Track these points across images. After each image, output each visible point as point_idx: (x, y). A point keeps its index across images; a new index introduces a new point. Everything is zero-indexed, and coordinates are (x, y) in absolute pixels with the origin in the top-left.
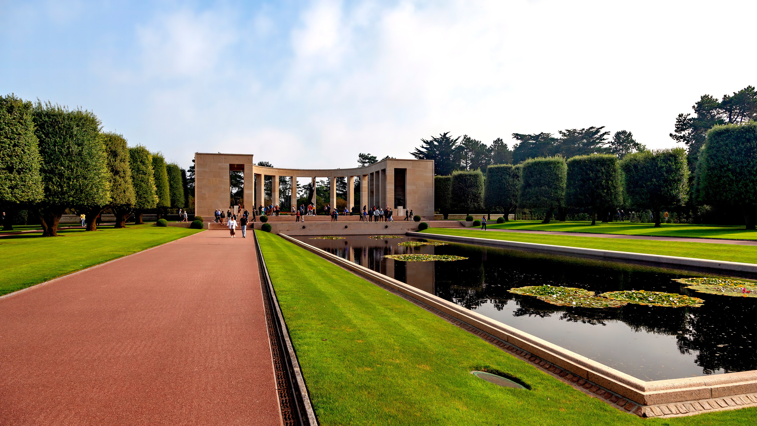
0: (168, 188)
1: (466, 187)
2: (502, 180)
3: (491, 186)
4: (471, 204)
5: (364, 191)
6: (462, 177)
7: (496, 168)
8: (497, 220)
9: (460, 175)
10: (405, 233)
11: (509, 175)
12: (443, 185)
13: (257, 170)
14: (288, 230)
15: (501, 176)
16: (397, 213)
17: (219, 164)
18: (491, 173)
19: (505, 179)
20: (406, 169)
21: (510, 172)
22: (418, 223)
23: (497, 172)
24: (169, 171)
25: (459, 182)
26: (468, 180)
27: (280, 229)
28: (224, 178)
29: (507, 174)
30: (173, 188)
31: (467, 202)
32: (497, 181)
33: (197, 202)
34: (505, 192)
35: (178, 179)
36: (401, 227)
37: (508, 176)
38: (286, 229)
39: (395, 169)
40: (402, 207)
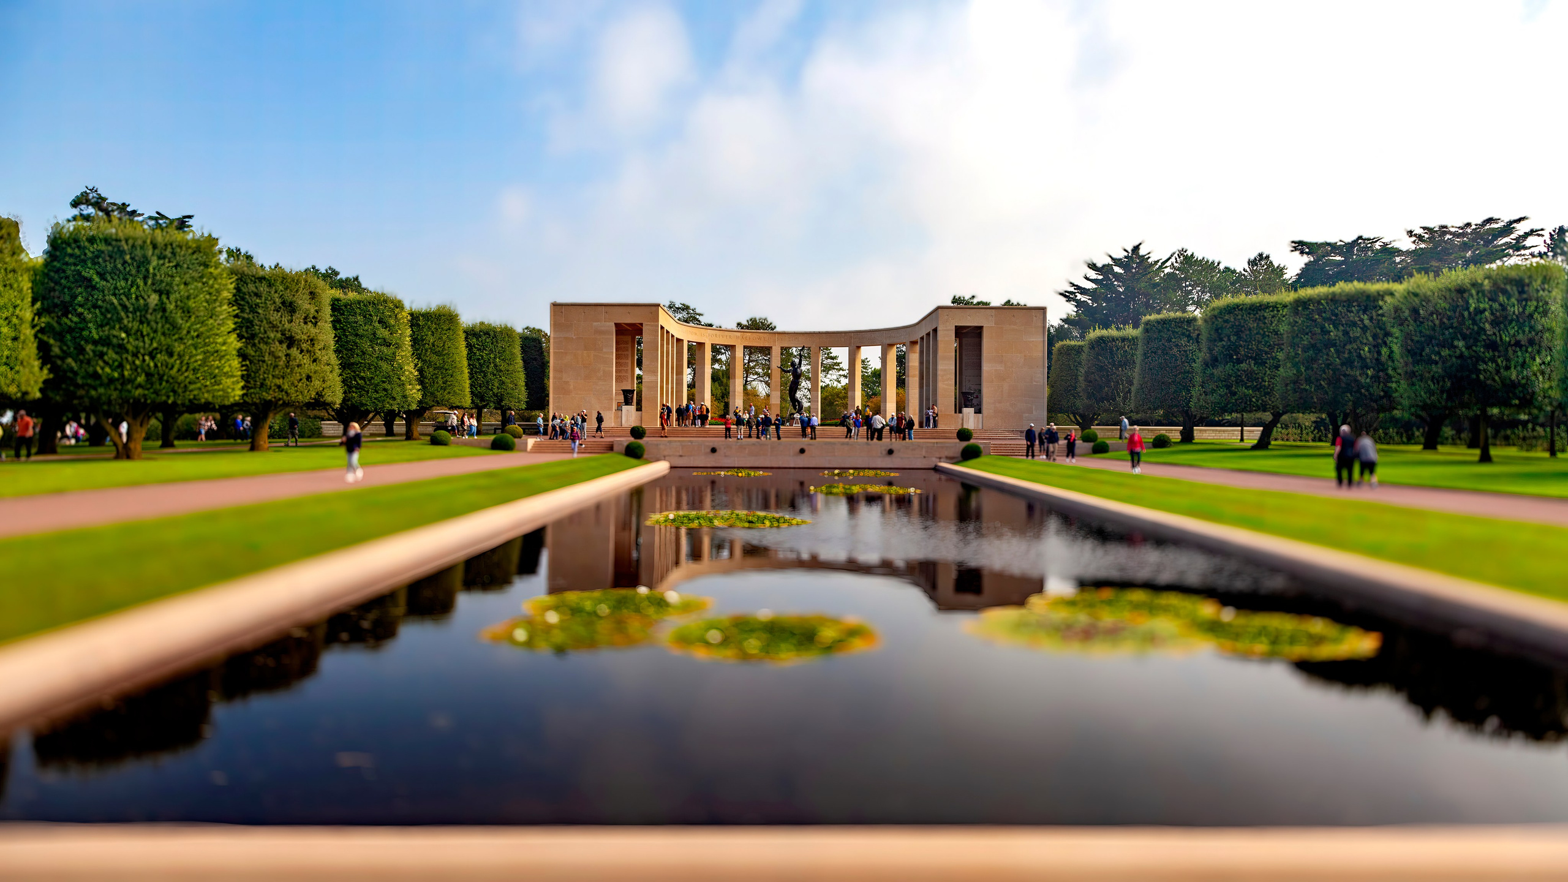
0: (466, 371)
1: (1114, 365)
2: (1171, 349)
3: (1146, 364)
4: (1124, 404)
5: (914, 376)
6: (1105, 343)
7: (1158, 322)
8: (1152, 440)
9: (1101, 340)
10: (932, 466)
11: (1189, 336)
13: (696, 334)
14: (681, 456)
15: (1169, 340)
16: (960, 422)
17: (595, 324)
18: (1148, 332)
19: (1177, 346)
20: (981, 328)
21: (1189, 331)
22: (965, 444)
23: (1160, 331)
24: (493, 338)
25: (1098, 354)
26: (1118, 349)
27: (666, 453)
28: (604, 350)
29: (1183, 334)
31: (1114, 400)
32: (1160, 352)
33: (554, 398)
34: (1176, 376)
35: (513, 354)
36: (924, 453)
37: (1186, 339)
38: (678, 454)
39: (956, 326)
40: (972, 410)
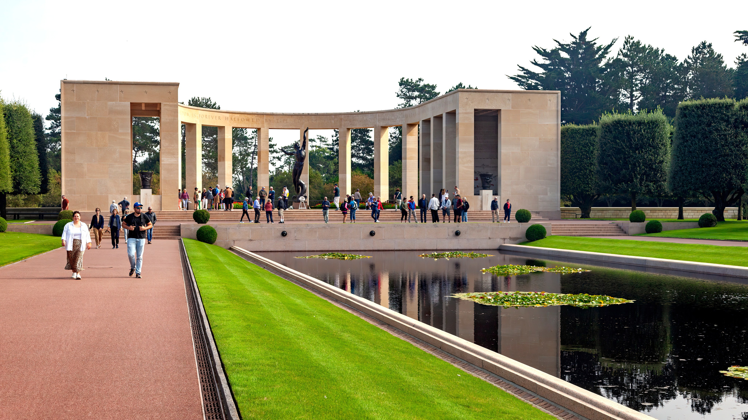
0: (8, 152)
1: (631, 148)
2: (710, 132)
3: (685, 146)
4: (641, 185)
5: (411, 158)
6: (621, 126)
7: (697, 107)
8: (698, 220)
9: (618, 123)
10: (496, 246)
11: (728, 121)
12: (580, 144)
13: (188, 115)
14: (251, 240)
15: (709, 125)
16: (479, 203)
17: (110, 103)
18: (686, 117)
19: (717, 130)
20: (498, 111)
21: (728, 116)
22: (526, 226)
23: (699, 116)
24: (9, 117)
25: (615, 138)
26: (635, 133)
27: (235, 238)
28: (120, 131)
29: (722, 119)
30: (18, 152)
31: (632, 181)
32: (700, 136)
33: (66, 182)
34: (716, 158)
35: (28, 134)
36: (489, 235)
37: (725, 124)
38: (248, 238)
39: (475, 110)
40: (489, 191)
